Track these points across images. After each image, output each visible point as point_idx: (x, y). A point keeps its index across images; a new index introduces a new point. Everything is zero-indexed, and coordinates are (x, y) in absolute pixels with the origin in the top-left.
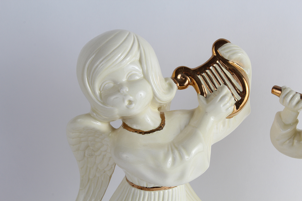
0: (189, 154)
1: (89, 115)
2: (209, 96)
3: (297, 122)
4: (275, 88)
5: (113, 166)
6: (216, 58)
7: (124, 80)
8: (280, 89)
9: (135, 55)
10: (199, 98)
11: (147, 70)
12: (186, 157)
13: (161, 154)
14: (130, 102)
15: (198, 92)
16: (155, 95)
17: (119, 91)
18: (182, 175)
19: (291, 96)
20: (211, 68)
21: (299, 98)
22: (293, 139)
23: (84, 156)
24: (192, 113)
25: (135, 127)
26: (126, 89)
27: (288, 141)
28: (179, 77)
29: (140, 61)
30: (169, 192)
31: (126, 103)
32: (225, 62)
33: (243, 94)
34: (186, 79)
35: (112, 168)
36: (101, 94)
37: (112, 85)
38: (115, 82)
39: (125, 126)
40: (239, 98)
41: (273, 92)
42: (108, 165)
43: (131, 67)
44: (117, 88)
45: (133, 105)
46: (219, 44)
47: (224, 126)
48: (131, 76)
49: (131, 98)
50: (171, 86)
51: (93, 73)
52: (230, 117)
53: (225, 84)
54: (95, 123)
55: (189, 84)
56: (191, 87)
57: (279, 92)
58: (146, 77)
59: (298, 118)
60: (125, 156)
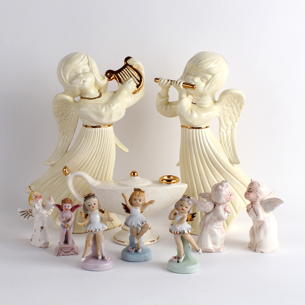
0: (114, 106)
1: (64, 93)
2: (124, 83)
3: (168, 96)
4: (156, 79)
5: (76, 124)
6: (126, 65)
7: (81, 72)
8: (158, 79)
9: (86, 61)
10: (118, 84)
11: (92, 68)
12: (112, 108)
13: (100, 106)
14: (84, 82)
15: (117, 82)
16: (96, 80)
17: (78, 77)
18: (111, 117)
19: (163, 80)
20: (124, 70)
21: (167, 81)
22: (167, 106)
23: (61, 120)
24: (115, 92)
25: (87, 97)
26: (82, 76)
27: (164, 107)
28: (108, 74)
29: (88, 64)
30: (105, 129)
31: (82, 82)
32: (131, 66)
33: (140, 81)
34: (111, 76)
35: (75, 124)
36: (69, 80)
37: (75, 75)
38: (76, 73)
39: (82, 98)
40: (138, 83)
41: (155, 81)
42: (73, 123)
43: (84, 66)
44: (77, 76)
45: (86, 83)
46: (128, 58)
47: (132, 98)
48: (84, 71)
49: (85, 80)
50: (104, 78)
51: (66, 69)
52: (134, 93)
53: (131, 77)
54: (67, 97)
55: (113, 78)
56: (114, 80)
57: (158, 80)
58: (91, 71)
59: (169, 94)
60: (82, 109)
